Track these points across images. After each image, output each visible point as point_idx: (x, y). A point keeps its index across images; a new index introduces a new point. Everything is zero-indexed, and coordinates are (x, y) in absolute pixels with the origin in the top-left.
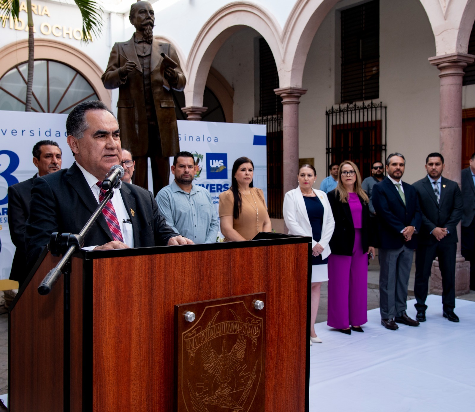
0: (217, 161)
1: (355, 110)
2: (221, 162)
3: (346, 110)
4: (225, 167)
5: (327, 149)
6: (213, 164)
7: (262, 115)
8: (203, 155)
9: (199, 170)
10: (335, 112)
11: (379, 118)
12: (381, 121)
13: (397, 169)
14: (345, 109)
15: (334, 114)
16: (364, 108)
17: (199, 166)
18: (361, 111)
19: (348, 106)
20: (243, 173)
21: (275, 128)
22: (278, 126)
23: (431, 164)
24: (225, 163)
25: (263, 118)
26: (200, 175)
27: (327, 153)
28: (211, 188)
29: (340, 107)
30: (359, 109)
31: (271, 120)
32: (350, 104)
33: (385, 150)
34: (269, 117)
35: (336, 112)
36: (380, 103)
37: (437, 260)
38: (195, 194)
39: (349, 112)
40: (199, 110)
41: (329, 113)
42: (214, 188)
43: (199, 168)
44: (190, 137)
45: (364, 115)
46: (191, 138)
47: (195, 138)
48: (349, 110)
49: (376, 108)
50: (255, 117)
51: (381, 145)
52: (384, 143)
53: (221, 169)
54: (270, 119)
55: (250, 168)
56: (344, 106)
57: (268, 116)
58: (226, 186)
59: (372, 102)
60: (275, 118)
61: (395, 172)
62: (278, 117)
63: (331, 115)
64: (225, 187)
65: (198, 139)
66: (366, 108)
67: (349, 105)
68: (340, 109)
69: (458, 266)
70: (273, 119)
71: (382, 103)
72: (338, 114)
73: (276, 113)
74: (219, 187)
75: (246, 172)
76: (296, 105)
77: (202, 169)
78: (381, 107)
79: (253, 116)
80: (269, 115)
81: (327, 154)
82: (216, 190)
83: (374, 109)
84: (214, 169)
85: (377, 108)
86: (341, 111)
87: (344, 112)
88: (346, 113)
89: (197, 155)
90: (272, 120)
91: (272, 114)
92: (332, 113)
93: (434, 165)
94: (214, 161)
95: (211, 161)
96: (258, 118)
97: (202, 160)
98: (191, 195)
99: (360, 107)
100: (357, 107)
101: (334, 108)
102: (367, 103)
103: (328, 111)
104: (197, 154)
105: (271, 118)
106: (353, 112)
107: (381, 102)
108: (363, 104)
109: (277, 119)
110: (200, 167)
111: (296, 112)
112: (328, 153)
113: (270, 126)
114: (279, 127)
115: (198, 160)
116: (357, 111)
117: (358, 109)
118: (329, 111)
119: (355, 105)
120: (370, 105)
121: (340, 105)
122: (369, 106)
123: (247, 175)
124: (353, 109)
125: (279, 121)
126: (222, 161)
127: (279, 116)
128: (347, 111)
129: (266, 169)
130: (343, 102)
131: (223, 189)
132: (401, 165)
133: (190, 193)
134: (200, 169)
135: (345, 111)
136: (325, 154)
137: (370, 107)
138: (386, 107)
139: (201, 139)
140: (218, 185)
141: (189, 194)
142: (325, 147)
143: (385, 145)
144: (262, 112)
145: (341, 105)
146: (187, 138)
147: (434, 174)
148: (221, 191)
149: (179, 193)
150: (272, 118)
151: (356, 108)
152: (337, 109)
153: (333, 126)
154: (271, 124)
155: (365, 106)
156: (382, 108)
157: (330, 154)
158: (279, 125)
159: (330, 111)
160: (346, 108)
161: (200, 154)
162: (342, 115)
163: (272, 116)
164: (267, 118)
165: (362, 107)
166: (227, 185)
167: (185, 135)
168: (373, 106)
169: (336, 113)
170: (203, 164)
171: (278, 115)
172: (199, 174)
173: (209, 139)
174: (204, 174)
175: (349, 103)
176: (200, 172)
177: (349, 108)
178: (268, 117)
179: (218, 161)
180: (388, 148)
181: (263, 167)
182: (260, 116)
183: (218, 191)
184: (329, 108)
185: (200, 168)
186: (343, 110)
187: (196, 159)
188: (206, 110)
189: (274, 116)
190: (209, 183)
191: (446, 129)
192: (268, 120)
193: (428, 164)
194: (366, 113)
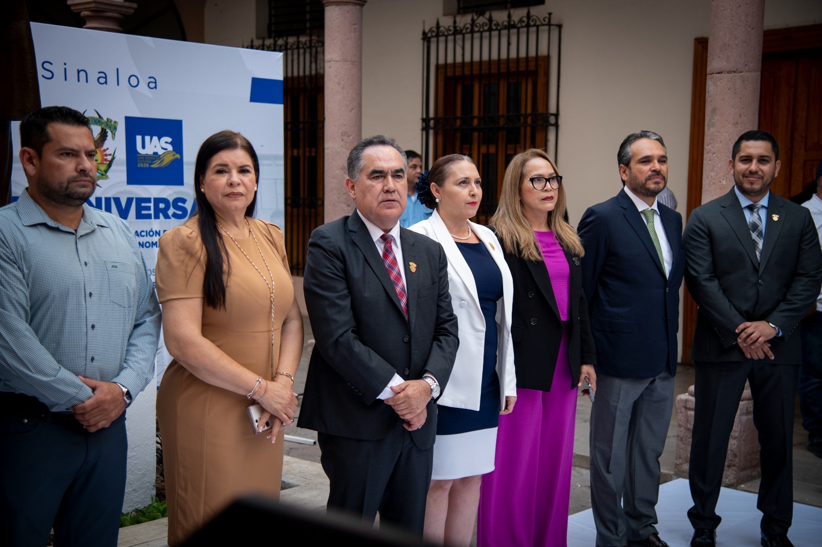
0: (155, 138)
1: (490, 30)
2: (166, 142)
3: (468, 31)
4: (178, 156)
5: (423, 120)
6: (144, 147)
7: (273, 35)
8: (115, 122)
9: (106, 160)
10: (443, 35)
11: (543, 51)
12: (547, 58)
13: (654, 171)
14: (467, 28)
15: (442, 39)
16: (510, 26)
17: (105, 150)
18: (505, 32)
19: (473, 21)
20: (223, 180)
21: (303, 68)
22: (311, 63)
23: (748, 159)
24: (178, 145)
25: (275, 42)
26: (108, 174)
27: (423, 129)
28: (139, 209)
29: (455, 22)
30: (499, 28)
31: (295, 47)
32: (478, 17)
33: (556, 125)
34: (291, 40)
35: (446, 33)
36: (548, 16)
37: (690, 394)
38: (93, 231)
39: (477, 35)
40: (113, 8)
41: (429, 35)
42: (148, 208)
43: (106, 155)
44: (79, 72)
45: (509, 44)
46: (82, 74)
47: (93, 77)
48: (476, 29)
49: (538, 26)
50: (258, 38)
51: (546, 116)
52: (552, 109)
53: (168, 160)
54: (293, 44)
55: (240, 165)
56: (464, 21)
57: (287, 36)
58: (180, 204)
59: (528, 13)
60: (305, 44)
61: (649, 178)
62: (311, 41)
63: (434, 40)
64: (176, 207)
65: (103, 79)
66: (514, 26)
67: (475, 17)
68: (455, 27)
69: (744, 411)
70: (301, 46)
71: (552, 16)
72: (451, 38)
73: (308, 31)
74: (162, 206)
75: (231, 176)
76: (358, 7)
77: (113, 158)
78: (549, 25)
79: (254, 36)
80: (292, 35)
81: (424, 132)
82: (152, 212)
83: (533, 29)
84: (146, 157)
85: (541, 28)
86: (456, 32)
87: (464, 35)
88: (468, 36)
89: (99, 120)
90: (298, 48)
91: (298, 33)
92: (437, 36)
93: (755, 161)
94: (147, 138)
95: (139, 138)
96: (264, 41)
97: (114, 135)
98: (81, 236)
99: (500, 23)
100: (494, 22)
101: (441, 24)
102: (518, 14)
103: (427, 30)
104: (100, 117)
105: (294, 42)
106: (486, 34)
107: (550, 14)
108: (509, 16)
109: (308, 45)
110: (108, 152)
111: (355, 26)
112: (426, 129)
113: (293, 61)
114: (313, 65)
115: (103, 135)
116: (495, 33)
117: (496, 29)
118: (430, 30)
119: (490, 20)
120: (525, 19)
121: (455, 18)
122: (521, 21)
123: (231, 185)
124: (486, 28)
125: (314, 50)
126: (169, 140)
127: (314, 38)
128: (472, 32)
129: (282, 162)
130: (462, 10)
131: (171, 211)
132: (663, 160)
133: (76, 231)
134: (109, 158)
135: (467, 33)
136: (420, 132)
137: (524, 24)
138: (560, 26)
139: (112, 78)
140: (157, 201)
141: (74, 232)
142: (420, 116)
143: (557, 115)
144: (273, 28)
145: (458, 19)
146: (72, 74)
147: (752, 183)
148: (167, 217)
149: (43, 230)
150: (298, 42)
151: (491, 27)
152: (449, 27)
153: (438, 67)
154: (295, 57)
155: (512, 23)
156: (552, 27)
157: (431, 132)
158: (313, 60)
159: (434, 31)
160: (468, 26)
161: (108, 119)
162: (459, 42)
163: (298, 38)
164: (287, 43)
165: (506, 23)
166: (184, 201)
167: (65, 64)
168: (532, 23)
169: (446, 36)
170: (116, 145)
171: (311, 37)
172: (106, 171)
173: (134, 81)
174: (119, 172)
175: (477, 14)
176: (110, 165)
177: (477, 27)
178: (287, 39)
179: (159, 139)
180: (562, 121)
181: (276, 158)
182: (270, 37)
183: (157, 217)
184: (430, 24)
185: (110, 155)
186: (461, 31)
187: (96, 130)
188: (132, 11)
189: (303, 39)
190: (134, 196)
191: (723, 75)
192: (289, 47)
193: (737, 158)
194: (514, 40)
